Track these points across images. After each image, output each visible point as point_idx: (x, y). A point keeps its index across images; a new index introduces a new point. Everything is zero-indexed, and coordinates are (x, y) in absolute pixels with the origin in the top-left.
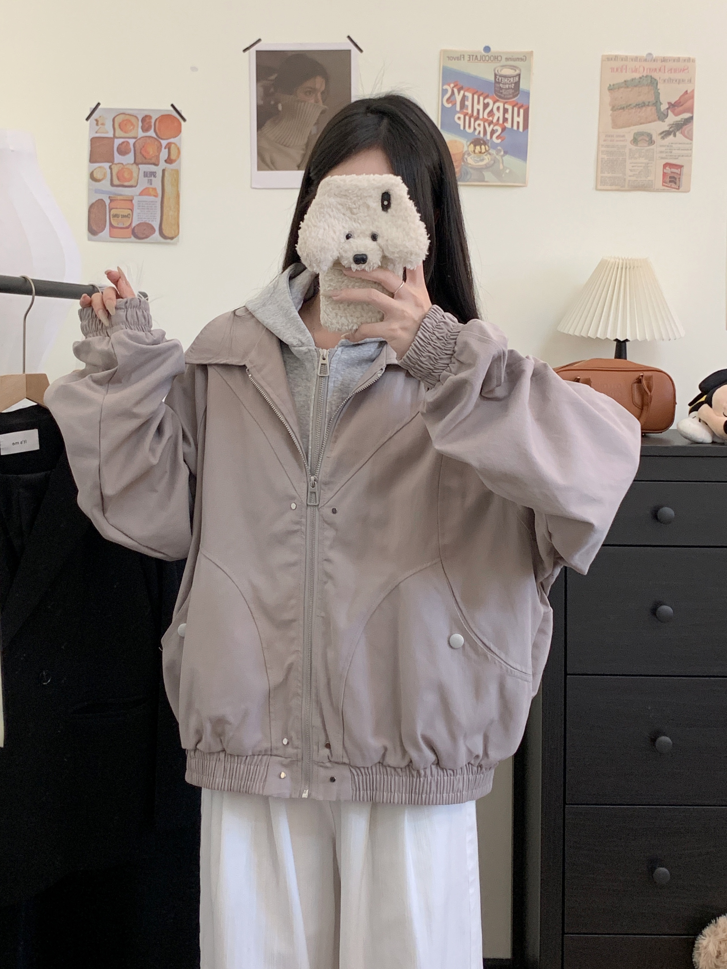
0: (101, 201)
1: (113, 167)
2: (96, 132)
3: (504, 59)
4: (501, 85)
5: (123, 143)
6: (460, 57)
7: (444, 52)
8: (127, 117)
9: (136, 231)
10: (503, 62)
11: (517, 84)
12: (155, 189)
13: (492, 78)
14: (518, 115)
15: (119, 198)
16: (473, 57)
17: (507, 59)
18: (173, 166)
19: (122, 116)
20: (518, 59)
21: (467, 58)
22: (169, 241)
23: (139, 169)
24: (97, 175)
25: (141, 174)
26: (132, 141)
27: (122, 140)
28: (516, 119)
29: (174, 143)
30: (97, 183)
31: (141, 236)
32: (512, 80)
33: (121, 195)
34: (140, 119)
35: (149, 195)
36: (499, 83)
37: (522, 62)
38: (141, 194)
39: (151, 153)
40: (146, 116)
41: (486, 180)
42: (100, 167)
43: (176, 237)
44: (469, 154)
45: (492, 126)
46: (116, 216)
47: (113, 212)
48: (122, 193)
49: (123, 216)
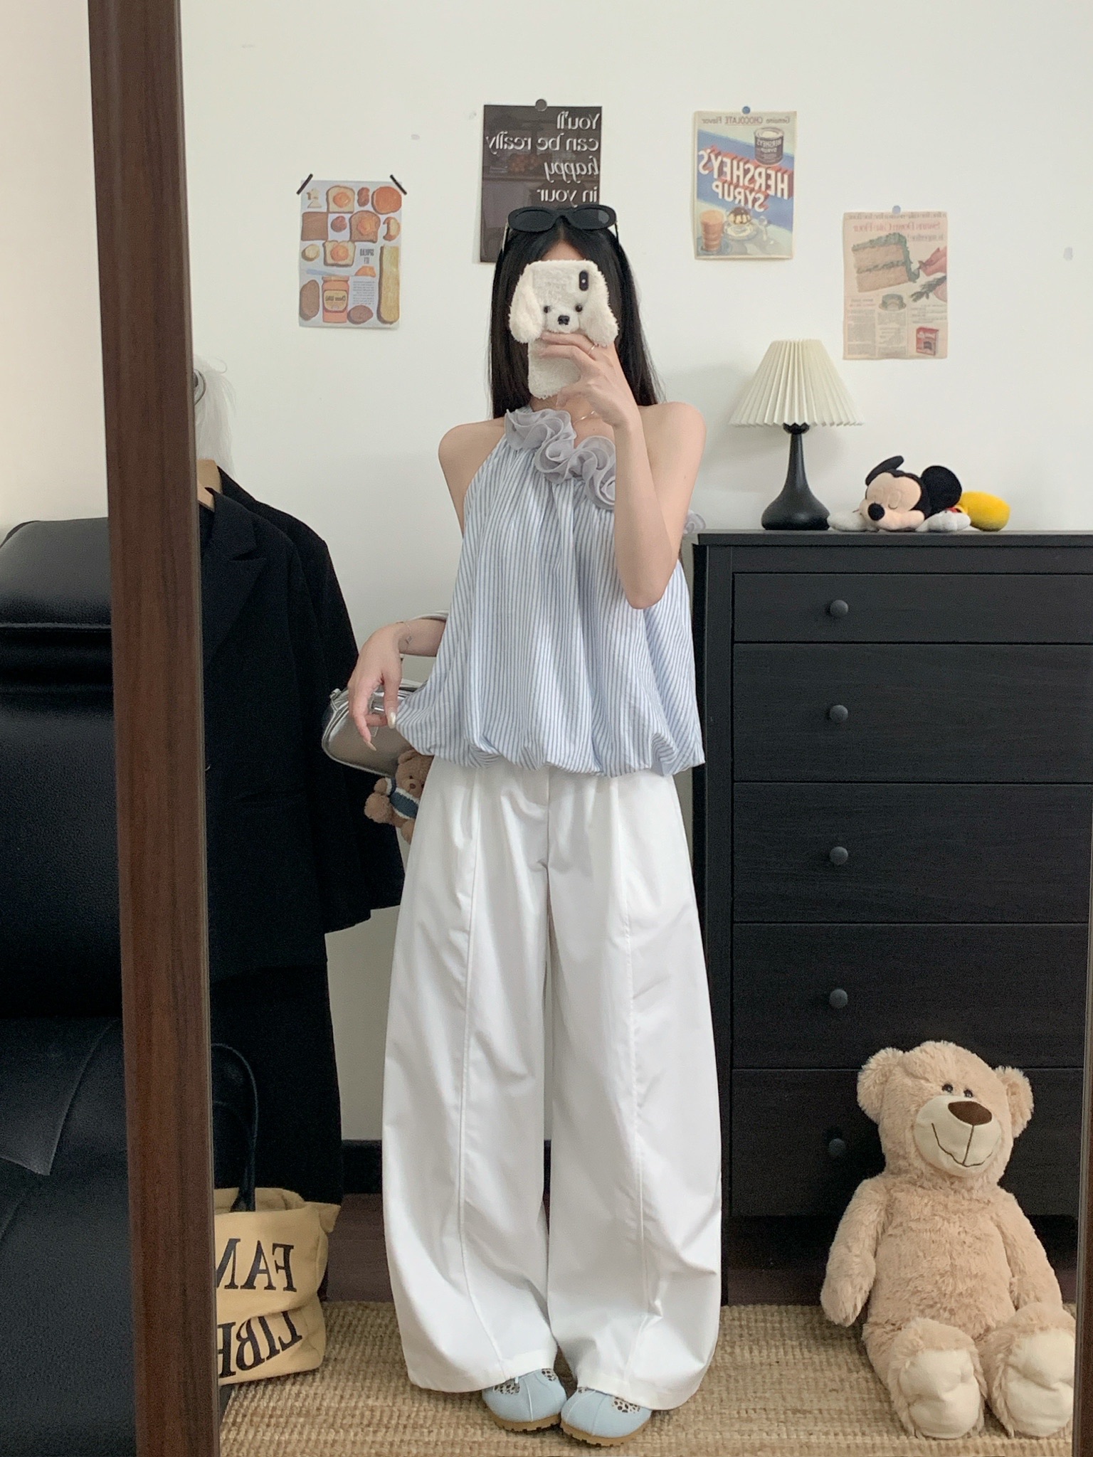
0: (314, 283)
1: (326, 244)
2: (308, 207)
3: (765, 121)
4: (762, 149)
5: (338, 217)
6: (717, 120)
7: (699, 114)
8: (342, 190)
9: (351, 315)
10: (765, 124)
11: (780, 147)
12: (372, 269)
13: (752, 142)
14: (782, 181)
15: (333, 278)
16: (731, 119)
17: (769, 121)
18: (392, 243)
19: (336, 189)
20: (780, 121)
21: (724, 120)
22: (388, 326)
23: (355, 247)
24: (310, 254)
25: (358, 252)
26: (347, 216)
27: (337, 215)
28: (780, 186)
29: (394, 219)
30: (310, 263)
31: (358, 320)
32: (774, 142)
33: (334, 275)
34: (356, 193)
35: (366, 274)
36: (760, 147)
37: (785, 124)
38: (357, 274)
39: (368, 228)
40: (363, 189)
41: (749, 252)
42: (312, 245)
43: (395, 321)
44: (729, 225)
45: (753, 194)
46: (330, 298)
47: (327, 294)
48: (337, 274)
49: (337, 299)
